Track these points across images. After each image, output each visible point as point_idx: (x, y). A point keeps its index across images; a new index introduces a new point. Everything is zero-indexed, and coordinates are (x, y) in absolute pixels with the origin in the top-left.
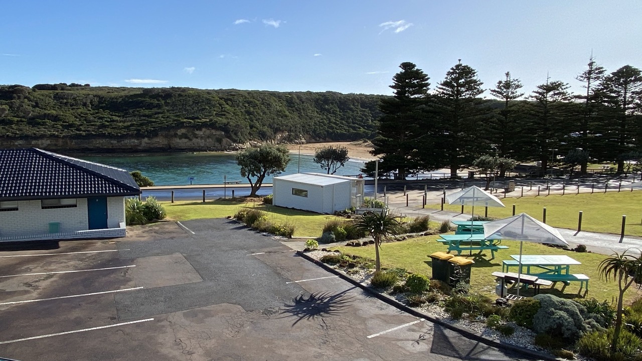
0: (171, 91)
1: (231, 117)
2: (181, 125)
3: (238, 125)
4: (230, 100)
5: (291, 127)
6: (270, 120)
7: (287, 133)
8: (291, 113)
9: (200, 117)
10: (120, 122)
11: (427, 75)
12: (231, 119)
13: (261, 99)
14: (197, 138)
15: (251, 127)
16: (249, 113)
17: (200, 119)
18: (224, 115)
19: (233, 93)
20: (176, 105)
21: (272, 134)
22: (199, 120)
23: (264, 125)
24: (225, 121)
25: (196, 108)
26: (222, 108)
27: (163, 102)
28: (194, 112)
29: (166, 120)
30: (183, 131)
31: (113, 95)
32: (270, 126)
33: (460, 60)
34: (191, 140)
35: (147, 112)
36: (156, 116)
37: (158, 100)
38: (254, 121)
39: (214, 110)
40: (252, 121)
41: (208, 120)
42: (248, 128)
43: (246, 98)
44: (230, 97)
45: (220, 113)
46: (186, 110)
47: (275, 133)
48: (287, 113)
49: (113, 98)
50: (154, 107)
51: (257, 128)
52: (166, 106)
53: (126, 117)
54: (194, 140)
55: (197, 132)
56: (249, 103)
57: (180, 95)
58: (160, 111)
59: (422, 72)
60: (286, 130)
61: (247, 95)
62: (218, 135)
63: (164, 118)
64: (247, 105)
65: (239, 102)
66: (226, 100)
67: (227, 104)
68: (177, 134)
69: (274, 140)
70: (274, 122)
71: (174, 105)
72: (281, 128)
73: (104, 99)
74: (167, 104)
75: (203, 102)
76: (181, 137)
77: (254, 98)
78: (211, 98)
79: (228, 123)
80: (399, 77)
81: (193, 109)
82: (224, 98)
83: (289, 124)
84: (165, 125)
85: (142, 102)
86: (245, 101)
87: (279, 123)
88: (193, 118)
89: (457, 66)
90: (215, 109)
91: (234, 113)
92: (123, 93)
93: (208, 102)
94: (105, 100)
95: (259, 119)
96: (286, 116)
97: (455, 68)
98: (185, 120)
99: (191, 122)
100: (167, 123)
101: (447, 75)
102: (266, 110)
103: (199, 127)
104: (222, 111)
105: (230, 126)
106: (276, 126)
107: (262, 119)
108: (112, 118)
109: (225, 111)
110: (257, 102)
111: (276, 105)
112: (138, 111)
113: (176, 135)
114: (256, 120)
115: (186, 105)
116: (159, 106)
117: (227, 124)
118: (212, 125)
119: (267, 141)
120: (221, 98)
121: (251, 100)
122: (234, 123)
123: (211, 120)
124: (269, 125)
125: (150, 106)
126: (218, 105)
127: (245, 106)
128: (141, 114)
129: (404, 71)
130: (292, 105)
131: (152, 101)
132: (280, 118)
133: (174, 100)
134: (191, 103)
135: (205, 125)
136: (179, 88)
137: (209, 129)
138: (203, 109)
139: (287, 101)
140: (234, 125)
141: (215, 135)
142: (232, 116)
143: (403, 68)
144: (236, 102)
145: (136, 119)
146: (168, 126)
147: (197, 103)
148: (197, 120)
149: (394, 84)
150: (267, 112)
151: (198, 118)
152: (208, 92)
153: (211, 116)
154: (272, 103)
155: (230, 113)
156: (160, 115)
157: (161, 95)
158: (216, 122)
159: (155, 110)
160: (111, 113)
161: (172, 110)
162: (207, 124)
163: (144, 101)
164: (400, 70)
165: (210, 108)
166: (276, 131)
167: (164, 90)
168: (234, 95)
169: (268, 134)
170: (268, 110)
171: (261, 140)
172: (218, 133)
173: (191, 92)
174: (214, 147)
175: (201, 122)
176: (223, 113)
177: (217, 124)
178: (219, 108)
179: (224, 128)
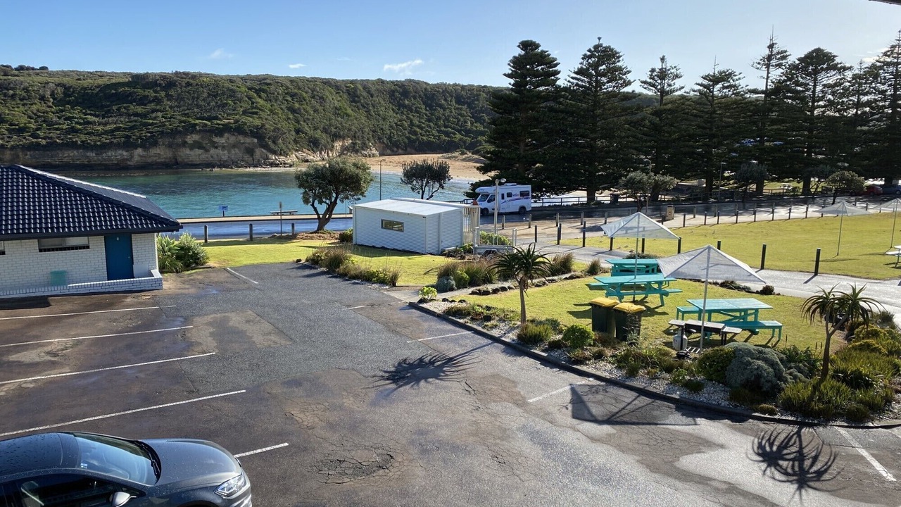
0: (175, 78)
1: (266, 117)
2: (191, 128)
3: (279, 129)
4: (264, 91)
5: (356, 132)
6: (325, 121)
7: (351, 141)
8: (355, 111)
9: (220, 116)
10: (99, 124)
11: (555, 60)
12: (266, 119)
13: (310, 91)
14: (216, 148)
15: (298, 131)
16: (293, 111)
17: (220, 120)
18: (256, 113)
19: (268, 81)
20: (182, 99)
21: (328, 142)
22: (218, 122)
23: (315, 129)
24: (257, 122)
25: (214, 104)
26: (253, 103)
27: (163, 94)
28: (211, 109)
29: (169, 121)
30: (196, 137)
31: (86, 83)
32: (325, 130)
33: (599, 39)
34: (207, 151)
35: (140, 109)
36: (154, 115)
37: (156, 92)
38: (302, 123)
39: (241, 107)
40: (298, 122)
41: (232, 121)
42: (294, 133)
43: (287, 88)
44: (262, 86)
45: (250, 111)
46: (198, 106)
47: (333, 141)
48: (349, 111)
49: (86, 89)
50: (150, 102)
51: (306, 134)
52: (168, 100)
53: (108, 117)
54: (213, 151)
55: (216, 139)
56: (293, 96)
57: (188, 84)
58: (158, 107)
59: (549, 55)
60: (349, 137)
61: (289, 84)
62: (249, 143)
63: (165, 118)
64: (289, 99)
65: (278, 94)
66: (258, 92)
67: (260, 97)
68: (186, 142)
69: (331, 150)
70: (330, 125)
71: (180, 98)
72: (342, 133)
73: (71, 90)
74: (169, 97)
75: (223, 93)
76: (192, 147)
77: (299, 89)
78: (234, 88)
79: (263, 125)
80: (517, 62)
81: (209, 104)
82: (254, 89)
83: (353, 128)
84: (168, 128)
85: (130, 94)
86: (286, 94)
87: (338, 125)
88: (209, 119)
89: (596, 47)
90: (243, 105)
91: (271, 111)
92: (101, 81)
93: (232, 94)
94: (74, 92)
95: (308, 119)
96: (348, 115)
97: (593, 50)
98: (197, 121)
99: (206, 125)
100: (170, 125)
101: (583, 59)
102: (318, 106)
103: (220, 131)
104: (253, 108)
105: (266, 129)
106: (333, 130)
107: (313, 119)
108: (86, 118)
109: (256, 108)
110: (304, 94)
111: (333, 99)
112: (125, 108)
113: (184, 144)
114: (305, 121)
115: (198, 98)
116: (157, 101)
117: (261, 128)
118: (239, 130)
119: (321, 153)
120: (250, 89)
121: (296, 91)
122: (271, 125)
123: (237, 121)
124: (324, 128)
125: (143, 101)
126: (247, 99)
127: (287, 100)
128: (131, 112)
129: (523, 52)
130: (356, 99)
131: (146, 93)
132: (339, 119)
133: (180, 91)
134: (205, 95)
135: (226, 129)
136: (186, 74)
137: (234, 135)
138: (224, 105)
139: (349, 94)
140: (272, 128)
141: (244, 143)
142: (268, 115)
143: (522, 49)
144: (274, 94)
145: (122, 119)
146: (172, 130)
147: (215, 96)
148: (215, 122)
149: (510, 72)
150: (321, 109)
151: (216, 118)
152: (231, 80)
153: (237, 114)
154: (327, 97)
155: (264, 111)
156: (160, 114)
157: (160, 85)
158: (245, 124)
159: (152, 106)
160: (84, 111)
161: (178, 107)
162: (231, 128)
163: (135, 93)
164: (518, 52)
165: (235, 103)
166: (336, 137)
167: (163, 77)
168: (270, 84)
169: (323, 142)
170: (321, 106)
171: (313, 150)
172: (248, 140)
173: (205, 79)
174: (243, 161)
175: (222, 125)
176: (254, 110)
177: (246, 128)
178: (249, 104)
179: (257, 133)
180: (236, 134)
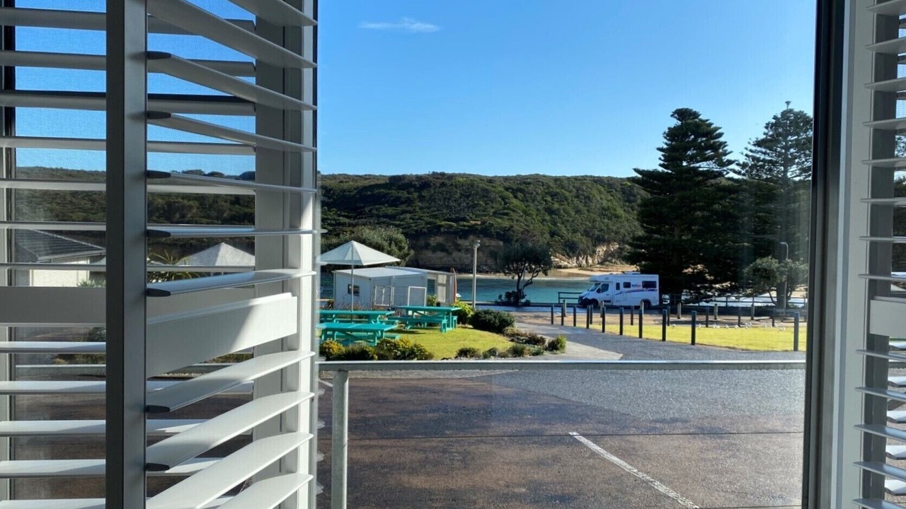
0: (431, 179)
1: (518, 218)
2: (436, 230)
3: (528, 231)
4: (521, 191)
5: (625, 235)
6: (588, 223)
7: (617, 246)
8: (628, 212)
9: (468, 218)
10: (349, 226)
12: (517, 221)
13: (574, 190)
14: (459, 250)
15: (553, 234)
16: (550, 211)
17: (468, 221)
18: (506, 214)
19: (529, 180)
20: (434, 200)
21: (588, 247)
22: (465, 223)
23: (575, 231)
24: (506, 224)
25: (465, 204)
26: (506, 203)
27: (416, 195)
28: (461, 210)
29: (416, 223)
30: (439, 239)
31: (345, 186)
32: (586, 233)
33: (788, 103)
34: (449, 253)
35: (390, 211)
36: (402, 217)
37: (409, 193)
38: (559, 224)
39: (492, 208)
40: (555, 224)
41: (479, 223)
42: (547, 236)
43: (549, 187)
44: (521, 187)
45: (501, 212)
46: (448, 207)
47: (595, 246)
48: (620, 212)
49: (344, 191)
50: (402, 203)
51: (562, 237)
52: (419, 201)
53: (360, 218)
54: (456, 254)
55: (460, 242)
56: (553, 195)
57: (443, 185)
58: (409, 208)
60: (615, 241)
61: (552, 184)
62: (494, 246)
63: (413, 219)
64: (549, 199)
65: (537, 193)
66: (515, 192)
67: (516, 197)
68: (429, 244)
69: (591, 256)
70: (594, 227)
71: (432, 199)
72: (606, 237)
73: (332, 192)
74: (421, 198)
75: (477, 194)
76: (434, 250)
77: (563, 188)
78: (490, 188)
79: (512, 227)
80: (672, 134)
81: (459, 205)
82: (512, 188)
83: (622, 231)
84: (413, 230)
85: (385, 195)
86: (546, 193)
87: (604, 228)
88: (456, 220)
89: (784, 114)
90: (494, 205)
91: (525, 212)
92: (366, 183)
93: (485, 194)
94: (334, 194)
95: (568, 221)
96: (617, 217)
97: (779, 116)
98: (443, 223)
99: (451, 226)
100: (416, 226)
101: (766, 128)
102: (581, 206)
103: (465, 234)
104: (504, 209)
105: (513, 231)
106: (597, 233)
107: (573, 221)
108: (338, 220)
109: (508, 208)
110: (567, 194)
111: (601, 199)
112: (377, 209)
113: (427, 246)
114: (563, 223)
115: (449, 199)
116: (409, 202)
117: (508, 230)
118: (485, 232)
119: (578, 259)
120: (507, 189)
121: (558, 190)
122: (521, 227)
123: (483, 223)
124: (585, 231)
125: (395, 202)
126: (500, 199)
127: (546, 201)
128: (381, 213)
129: (680, 123)
130: (632, 198)
131: (400, 195)
132: (606, 220)
133: (432, 191)
134: (458, 196)
135: (473, 231)
136: (443, 174)
137: (479, 237)
138: (475, 206)
139: (624, 193)
140: (522, 230)
141: (488, 246)
142: (521, 216)
143: (678, 119)
144: (532, 194)
145: (372, 221)
146: (416, 231)
147: (468, 197)
148: (461, 223)
149: (665, 147)
150: (584, 209)
151: (464, 219)
152: (491, 180)
153: (486, 216)
154: (594, 196)
155: (517, 212)
156: (408, 216)
157: (414, 186)
158: (492, 225)
159: (403, 207)
160: (339, 213)
161: (428, 208)
162: (477, 229)
163: (387, 194)
164: (674, 122)
165: (486, 204)
166: (599, 241)
167: (419, 178)
168: (529, 183)
169: (581, 246)
170: (585, 206)
171: (568, 255)
172: (494, 243)
173: (461, 180)
174: (486, 265)
175: (468, 226)
176: (506, 211)
177: (492, 230)
178: (501, 204)
179: (504, 235)
180: (481, 236)
